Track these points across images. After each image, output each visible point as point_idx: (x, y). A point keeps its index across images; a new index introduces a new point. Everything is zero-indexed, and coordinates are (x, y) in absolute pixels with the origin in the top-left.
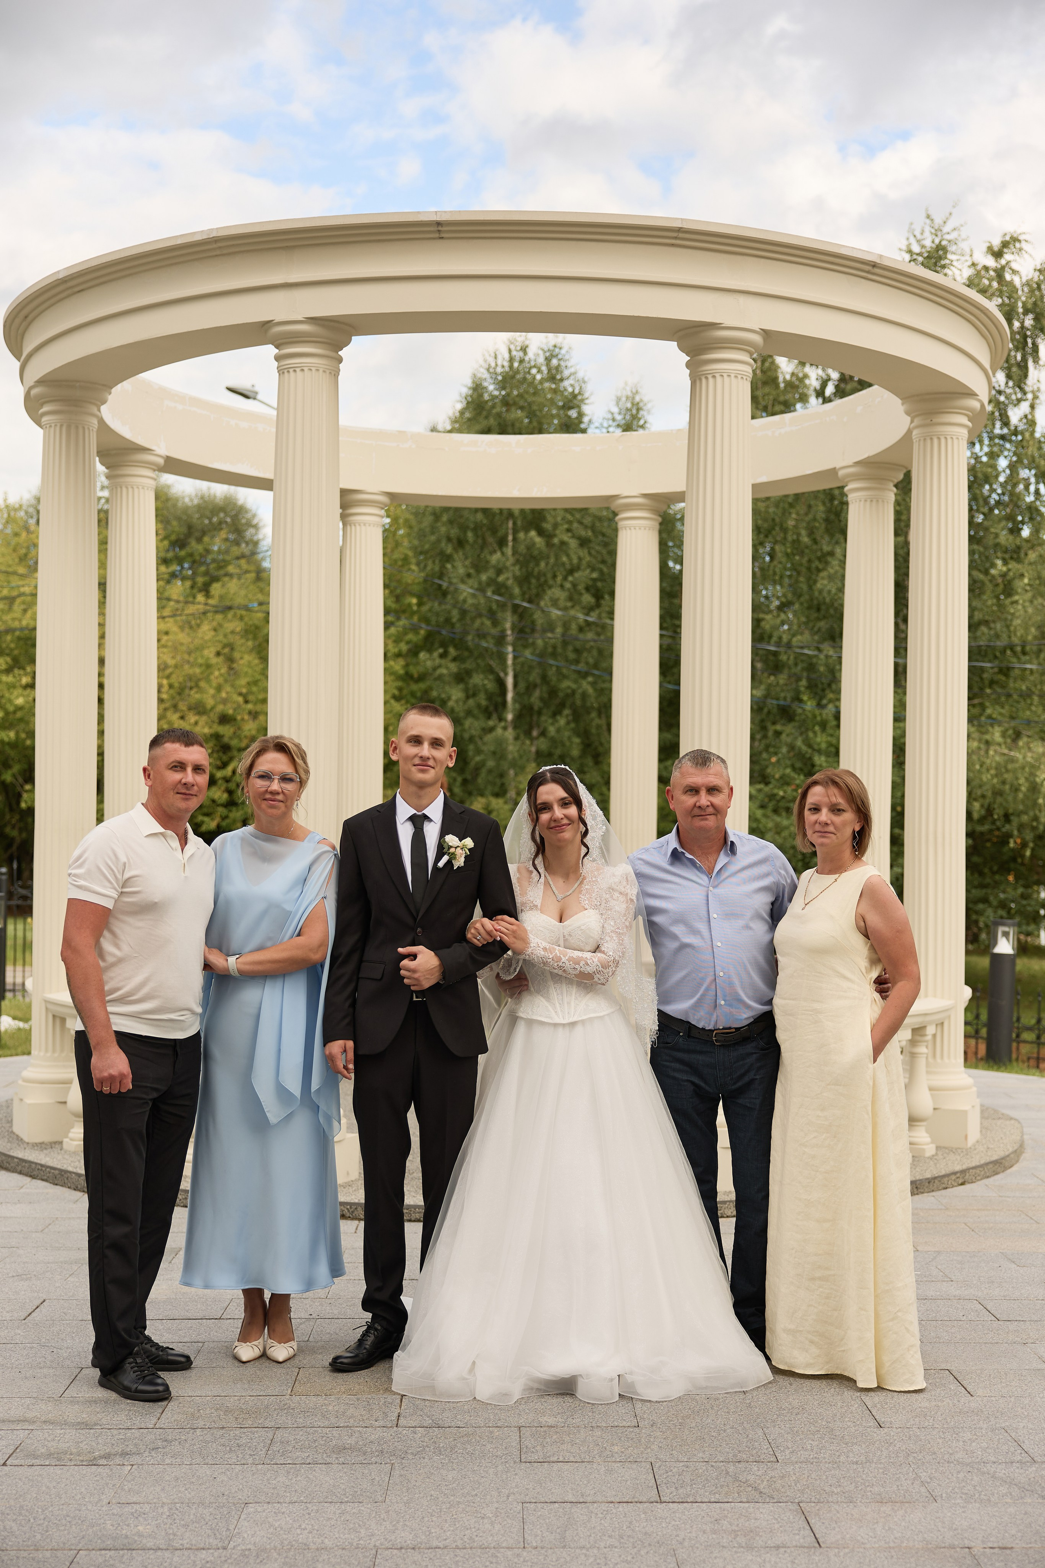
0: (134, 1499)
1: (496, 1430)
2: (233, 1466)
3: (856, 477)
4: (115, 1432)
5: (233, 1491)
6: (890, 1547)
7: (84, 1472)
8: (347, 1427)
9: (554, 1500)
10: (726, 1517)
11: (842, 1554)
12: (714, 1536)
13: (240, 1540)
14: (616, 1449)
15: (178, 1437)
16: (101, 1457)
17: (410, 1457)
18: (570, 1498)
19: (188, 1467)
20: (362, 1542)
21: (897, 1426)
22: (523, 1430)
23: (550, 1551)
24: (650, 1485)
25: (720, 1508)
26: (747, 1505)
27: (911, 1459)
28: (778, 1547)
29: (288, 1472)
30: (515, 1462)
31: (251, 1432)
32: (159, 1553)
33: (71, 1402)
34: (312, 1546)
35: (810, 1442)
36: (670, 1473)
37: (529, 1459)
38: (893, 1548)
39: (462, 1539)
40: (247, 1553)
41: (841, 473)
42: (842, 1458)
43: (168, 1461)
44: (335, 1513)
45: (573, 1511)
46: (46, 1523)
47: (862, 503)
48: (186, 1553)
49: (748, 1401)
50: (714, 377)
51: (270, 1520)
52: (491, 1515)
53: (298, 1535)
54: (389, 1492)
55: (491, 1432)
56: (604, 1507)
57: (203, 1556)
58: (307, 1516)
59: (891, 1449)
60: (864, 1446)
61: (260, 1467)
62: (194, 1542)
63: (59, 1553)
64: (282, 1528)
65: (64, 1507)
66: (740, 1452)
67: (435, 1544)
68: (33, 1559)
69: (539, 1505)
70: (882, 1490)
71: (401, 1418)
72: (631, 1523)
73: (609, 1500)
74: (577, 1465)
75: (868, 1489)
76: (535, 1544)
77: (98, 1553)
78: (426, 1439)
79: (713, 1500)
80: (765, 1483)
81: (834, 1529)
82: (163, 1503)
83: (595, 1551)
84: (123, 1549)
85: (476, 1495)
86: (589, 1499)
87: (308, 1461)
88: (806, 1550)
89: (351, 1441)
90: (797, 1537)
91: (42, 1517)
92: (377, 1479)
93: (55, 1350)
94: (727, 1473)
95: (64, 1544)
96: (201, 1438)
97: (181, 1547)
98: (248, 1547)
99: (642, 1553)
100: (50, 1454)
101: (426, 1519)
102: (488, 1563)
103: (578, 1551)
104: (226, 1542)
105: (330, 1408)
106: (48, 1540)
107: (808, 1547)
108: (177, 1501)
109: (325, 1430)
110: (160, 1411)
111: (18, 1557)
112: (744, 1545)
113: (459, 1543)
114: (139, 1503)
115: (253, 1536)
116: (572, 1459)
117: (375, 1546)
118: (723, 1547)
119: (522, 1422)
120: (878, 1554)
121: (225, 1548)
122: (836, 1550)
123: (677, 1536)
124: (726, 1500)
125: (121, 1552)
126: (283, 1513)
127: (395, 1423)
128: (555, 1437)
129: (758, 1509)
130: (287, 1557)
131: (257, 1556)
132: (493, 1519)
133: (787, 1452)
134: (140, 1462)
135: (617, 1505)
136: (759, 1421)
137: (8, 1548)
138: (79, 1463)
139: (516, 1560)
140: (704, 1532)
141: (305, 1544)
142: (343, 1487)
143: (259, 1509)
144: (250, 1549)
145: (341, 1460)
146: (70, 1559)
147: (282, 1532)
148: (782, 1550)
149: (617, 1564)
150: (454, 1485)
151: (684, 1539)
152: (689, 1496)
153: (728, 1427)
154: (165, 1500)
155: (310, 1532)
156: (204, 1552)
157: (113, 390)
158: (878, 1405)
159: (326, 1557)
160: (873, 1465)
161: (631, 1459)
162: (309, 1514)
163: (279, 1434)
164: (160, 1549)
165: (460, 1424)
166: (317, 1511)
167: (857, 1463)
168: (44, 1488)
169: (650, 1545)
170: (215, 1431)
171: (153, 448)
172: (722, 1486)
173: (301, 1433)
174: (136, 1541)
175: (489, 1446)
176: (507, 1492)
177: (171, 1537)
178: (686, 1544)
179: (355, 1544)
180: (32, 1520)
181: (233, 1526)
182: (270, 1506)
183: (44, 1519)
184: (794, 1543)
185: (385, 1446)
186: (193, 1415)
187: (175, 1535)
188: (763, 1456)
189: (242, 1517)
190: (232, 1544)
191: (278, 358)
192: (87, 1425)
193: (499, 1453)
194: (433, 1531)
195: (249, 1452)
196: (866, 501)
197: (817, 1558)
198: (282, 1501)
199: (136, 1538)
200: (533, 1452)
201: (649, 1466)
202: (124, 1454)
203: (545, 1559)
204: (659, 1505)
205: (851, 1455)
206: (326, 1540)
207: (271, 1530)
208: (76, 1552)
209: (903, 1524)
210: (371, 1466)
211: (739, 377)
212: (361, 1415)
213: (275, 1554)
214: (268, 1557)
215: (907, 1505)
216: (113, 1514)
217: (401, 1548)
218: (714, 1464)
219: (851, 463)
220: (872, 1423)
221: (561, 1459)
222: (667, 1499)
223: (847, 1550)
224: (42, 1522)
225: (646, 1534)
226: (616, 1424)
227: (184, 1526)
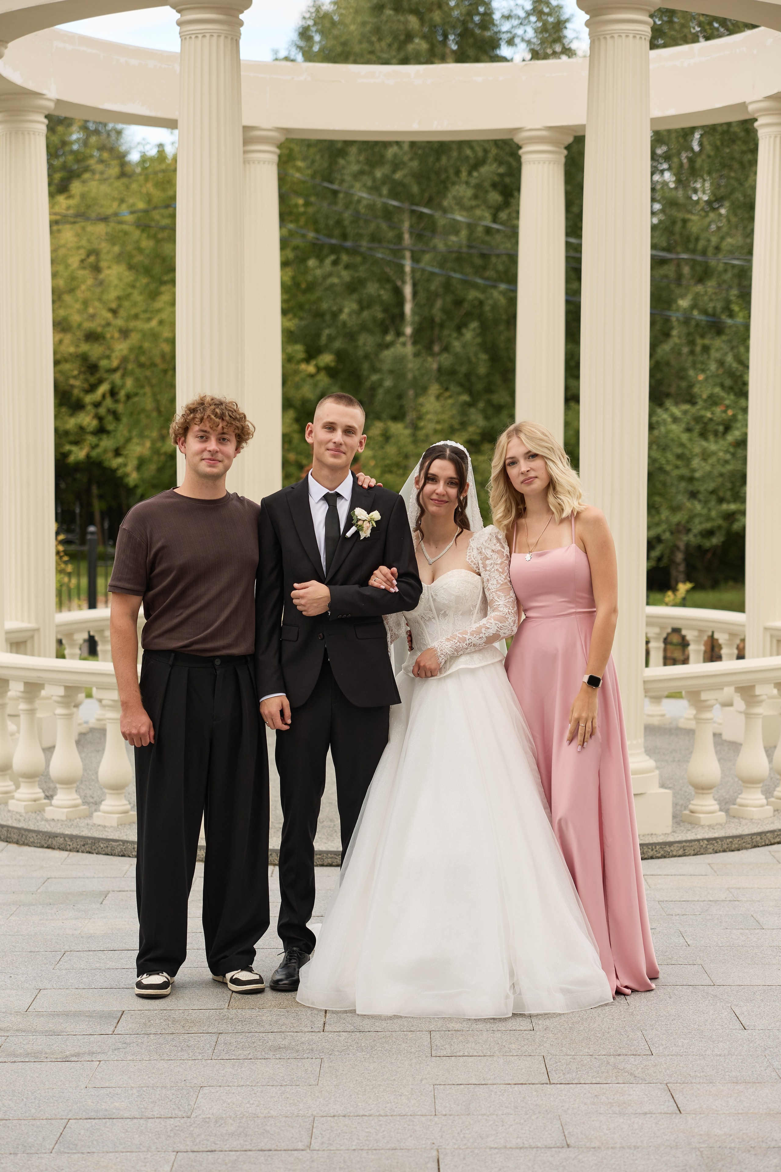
0: (107, 1085)
1: (410, 1033)
2: (186, 1061)
3: (767, 112)
4: (80, 1037)
5: (189, 1078)
6: (739, 1113)
7: (60, 1066)
8: (281, 1032)
9: (461, 1083)
10: (605, 1093)
11: (698, 1118)
12: (593, 1107)
13: (200, 1112)
14: (513, 1046)
15: (135, 1040)
16: (73, 1056)
17: (337, 1053)
18: (474, 1081)
19: (147, 1062)
20: (300, 1112)
21: (760, 1028)
22: (433, 1034)
23: (457, 1117)
24: (542, 1072)
25: (600, 1087)
26: (623, 1085)
27: (767, 1052)
28: (646, 1114)
29: (234, 1065)
30: (426, 1057)
31: (198, 1036)
32: (135, 1121)
33: (37, 1015)
34: (260, 1115)
35: (682, 1040)
36: (559, 1064)
37: (439, 1054)
38: (741, 1114)
39: (384, 1110)
40: (207, 1120)
41: (751, 108)
42: (708, 1052)
43: (129, 1058)
44: (276, 1093)
45: (476, 1090)
46: (38, 1102)
47: (772, 139)
48: (157, 1120)
49: (631, 1011)
50: (612, 37)
51: (223, 1098)
52: (407, 1094)
53: (248, 1108)
54: (320, 1079)
55: (406, 1035)
56: (502, 1087)
57: (172, 1123)
58: (254, 1095)
59: (751, 1045)
60: (728, 1043)
61: (209, 1061)
62: (162, 1113)
63: (53, 1122)
64: (234, 1104)
65: (49, 1090)
66: (620, 1048)
67: (362, 1113)
68: (33, 1125)
69: (448, 1087)
70: (739, 1074)
71: (326, 1025)
72: (524, 1098)
73: (507, 1082)
74: (480, 1058)
75: (727, 1074)
76: (444, 1113)
77: (85, 1121)
78: (350, 1041)
79: (594, 1082)
80: (640, 1070)
81: (694, 1101)
82: (132, 1087)
83: (494, 1117)
84: (105, 1119)
85: (394, 1080)
86: (490, 1082)
87: (249, 1057)
88: (668, 1115)
89: (286, 1042)
90: (662, 1107)
91: (33, 1097)
92: (310, 1069)
93: (12, 975)
94: (608, 1063)
95: (56, 1115)
96: (155, 1041)
97: (152, 1116)
98: (208, 1116)
99: (533, 1118)
100: (28, 1054)
101: (353, 1097)
102: (406, 1126)
103: (480, 1117)
104: (189, 1113)
105: (264, 1018)
106: (42, 1113)
107: (670, 1114)
108: (142, 1085)
109: (261, 1035)
110: (117, 1022)
111: (20, 1124)
112: (617, 1112)
113: (382, 1113)
114: (112, 1087)
115: (210, 1109)
116: (475, 1054)
117: (312, 1115)
118: (600, 1113)
119: (432, 1028)
120: (728, 1118)
121: (189, 1117)
122: (694, 1116)
123: (563, 1106)
124: (605, 1082)
125: (104, 1121)
126: (233, 1093)
127: (322, 1029)
128: (461, 1038)
129: (632, 1088)
130: (240, 1122)
131: (216, 1122)
132: (409, 1096)
133: (661, 1048)
134: (106, 1058)
135: (513, 1086)
136: (639, 1025)
137: (10, 1118)
138: (54, 1060)
139: (429, 1123)
140: (585, 1104)
141: (255, 1114)
142: (282, 1075)
143: (213, 1091)
144: (209, 1118)
145: (278, 1056)
146: (64, 1125)
147: (234, 1106)
148: (649, 1115)
149: (512, 1125)
150: (376, 1073)
151: (568, 1109)
152: (574, 1079)
153: (612, 1030)
154: (133, 1085)
155: (258, 1106)
156: (172, 1120)
157: (11, 45)
158: (746, 1013)
159: (272, 1122)
160: (734, 1057)
161: (527, 1053)
162: (255, 1094)
163: (222, 1038)
164: (135, 1118)
165: (378, 1029)
166: (262, 1092)
167: (720, 1055)
168: (29, 1078)
169: (539, 1113)
170: (166, 1036)
171: (44, 92)
172: (603, 1073)
173: (241, 1037)
174: (114, 1113)
175: (404, 1045)
176: (420, 1078)
177: (143, 1110)
178: (570, 1112)
179: (296, 1114)
180: (25, 1100)
181: (194, 1103)
182: (221, 1088)
183: (35, 1099)
184: (659, 1111)
185: (314, 1046)
186: (145, 1024)
187: (146, 1109)
188: (641, 1051)
189: (200, 1096)
190: (194, 1115)
191: (179, 23)
192: (54, 1032)
193: (413, 1050)
194: (359, 1104)
195: (198, 1051)
196: (776, 137)
197: (677, 1121)
198: (231, 1085)
199: (114, 1111)
200: (442, 1049)
201: (541, 1058)
202: (92, 1053)
203: (452, 1123)
204: (548, 1086)
205: (716, 1049)
206: (272, 1111)
207: (225, 1105)
208: (67, 1120)
209: (753, 1097)
210: (304, 1061)
211: (638, 37)
212: (292, 1023)
213: (231, 1121)
214: (225, 1122)
215: (758, 1084)
216: (92, 1095)
217: (334, 1116)
218: (597, 1057)
219: (760, 98)
220: (738, 1026)
221: (466, 1054)
222: (556, 1082)
223: (702, 1115)
224: (34, 1100)
225: (536, 1105)
226: (514, 1028)
227: (152, 1102)
